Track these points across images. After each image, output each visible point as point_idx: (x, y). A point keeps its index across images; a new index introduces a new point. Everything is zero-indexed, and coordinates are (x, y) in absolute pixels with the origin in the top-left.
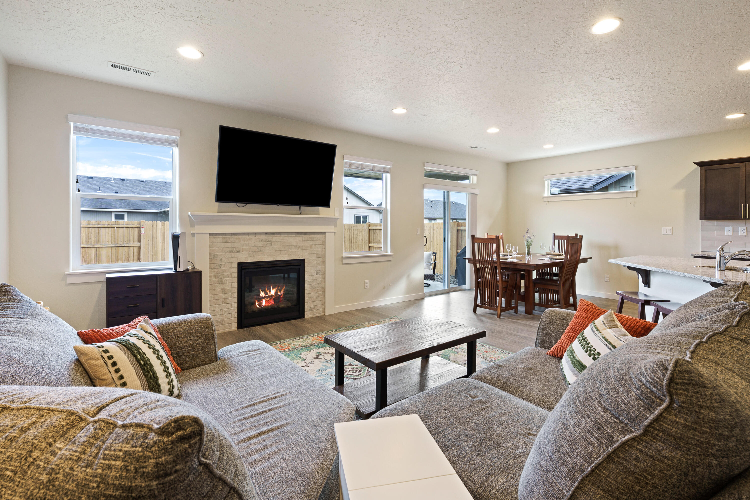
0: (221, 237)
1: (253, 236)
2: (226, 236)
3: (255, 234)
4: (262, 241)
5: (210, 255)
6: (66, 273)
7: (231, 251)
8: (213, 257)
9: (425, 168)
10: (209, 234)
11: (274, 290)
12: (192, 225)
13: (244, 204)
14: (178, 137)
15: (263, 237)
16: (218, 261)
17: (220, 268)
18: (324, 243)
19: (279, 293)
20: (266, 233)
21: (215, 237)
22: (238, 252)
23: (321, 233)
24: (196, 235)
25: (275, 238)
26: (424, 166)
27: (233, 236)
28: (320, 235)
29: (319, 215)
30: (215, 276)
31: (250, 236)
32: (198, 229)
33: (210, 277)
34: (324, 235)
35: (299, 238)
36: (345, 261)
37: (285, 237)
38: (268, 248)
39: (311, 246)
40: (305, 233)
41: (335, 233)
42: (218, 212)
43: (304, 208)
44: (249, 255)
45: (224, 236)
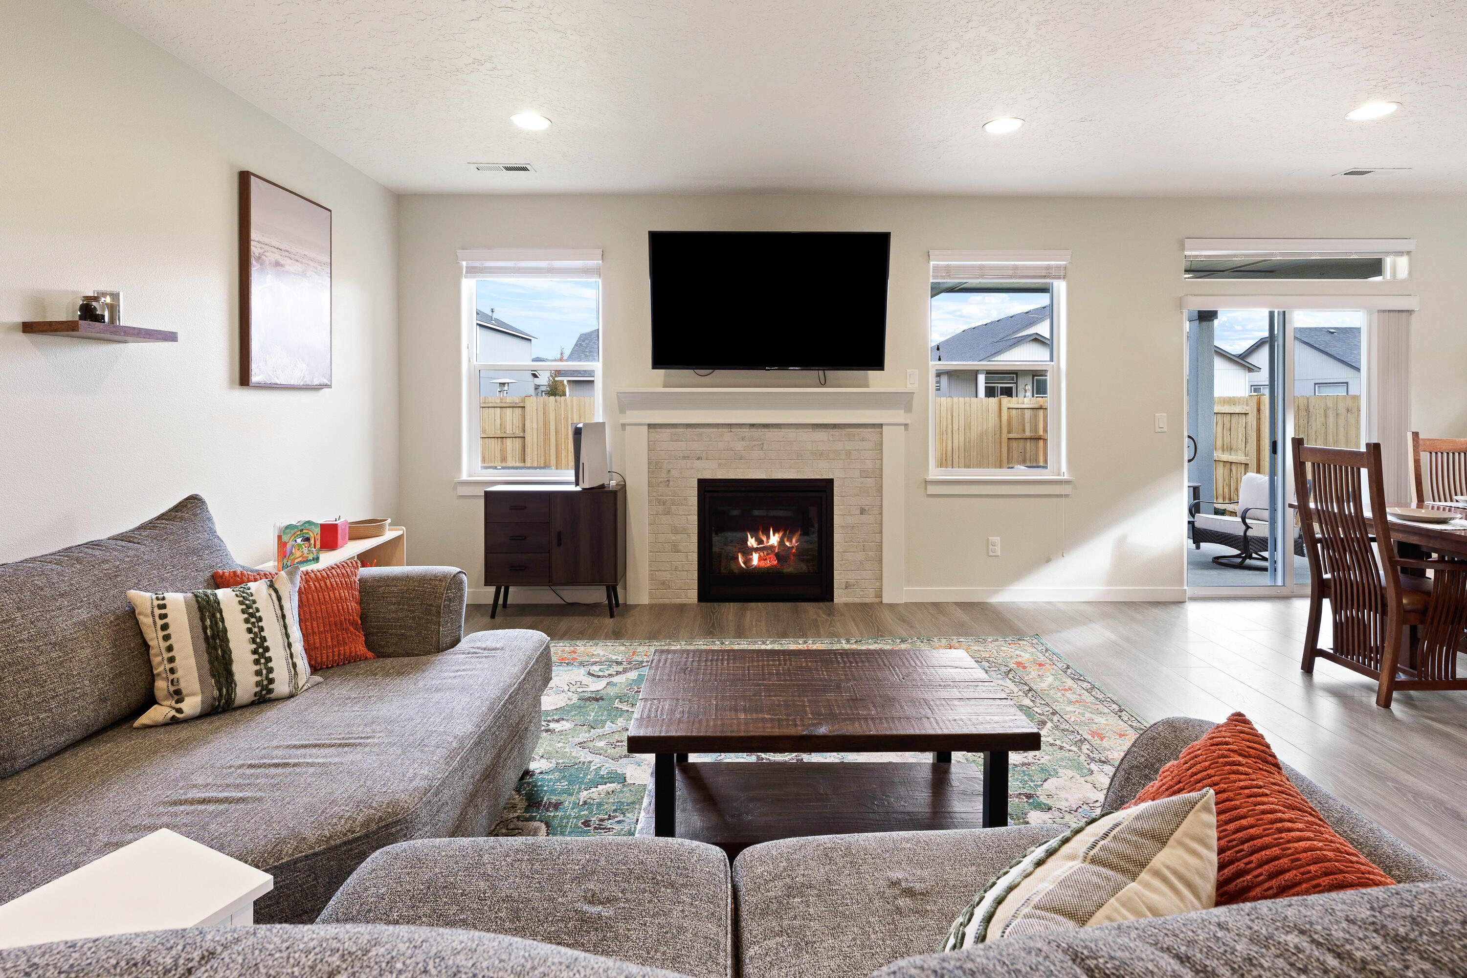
0: (668, 430)
1: (726, 430)
2: (677, 430)
3: (730, 426)
4: (743, 439)
5: (650, 463)
6: (457, 480)
7: (685, 458)
8: (654, 466)
9: (1187, 253)
10: (649, 425)
11: (777, 535)
12: (622, 411)
13: (709, 371)
14: (600, 262)
15: (746, 433)
16: (663, 474)
17: (668, 486)
18: (879, 447)
19: (788, 544)
20: (753, 425)
21: (659, 430)
22: (698, 459)
23: (873, 426)
24: (627, 427)
25: (769, 434)
26: (1183, 249)
27: (689, 430)
28: (870, 430)
29: (868, 386)
30: (659, 501)
31: (720, 430)
32: (632, 416)
33: (650, 501)
34: (880, 430)
35: (821, 435)
36: (932, 490)
37: (791, 434)
38: (756, 454)
39: (848, 453)
40: (835, 426)
41: (906, 425)
42: (665, 386)
43: (832, 374)
44: (720, 465)
45: (673, 430)
